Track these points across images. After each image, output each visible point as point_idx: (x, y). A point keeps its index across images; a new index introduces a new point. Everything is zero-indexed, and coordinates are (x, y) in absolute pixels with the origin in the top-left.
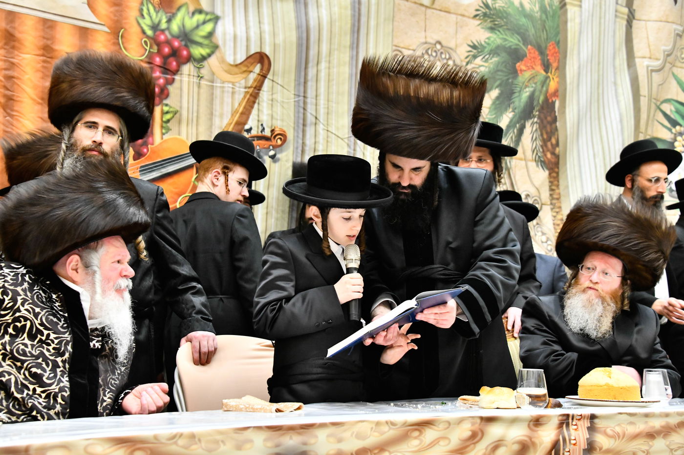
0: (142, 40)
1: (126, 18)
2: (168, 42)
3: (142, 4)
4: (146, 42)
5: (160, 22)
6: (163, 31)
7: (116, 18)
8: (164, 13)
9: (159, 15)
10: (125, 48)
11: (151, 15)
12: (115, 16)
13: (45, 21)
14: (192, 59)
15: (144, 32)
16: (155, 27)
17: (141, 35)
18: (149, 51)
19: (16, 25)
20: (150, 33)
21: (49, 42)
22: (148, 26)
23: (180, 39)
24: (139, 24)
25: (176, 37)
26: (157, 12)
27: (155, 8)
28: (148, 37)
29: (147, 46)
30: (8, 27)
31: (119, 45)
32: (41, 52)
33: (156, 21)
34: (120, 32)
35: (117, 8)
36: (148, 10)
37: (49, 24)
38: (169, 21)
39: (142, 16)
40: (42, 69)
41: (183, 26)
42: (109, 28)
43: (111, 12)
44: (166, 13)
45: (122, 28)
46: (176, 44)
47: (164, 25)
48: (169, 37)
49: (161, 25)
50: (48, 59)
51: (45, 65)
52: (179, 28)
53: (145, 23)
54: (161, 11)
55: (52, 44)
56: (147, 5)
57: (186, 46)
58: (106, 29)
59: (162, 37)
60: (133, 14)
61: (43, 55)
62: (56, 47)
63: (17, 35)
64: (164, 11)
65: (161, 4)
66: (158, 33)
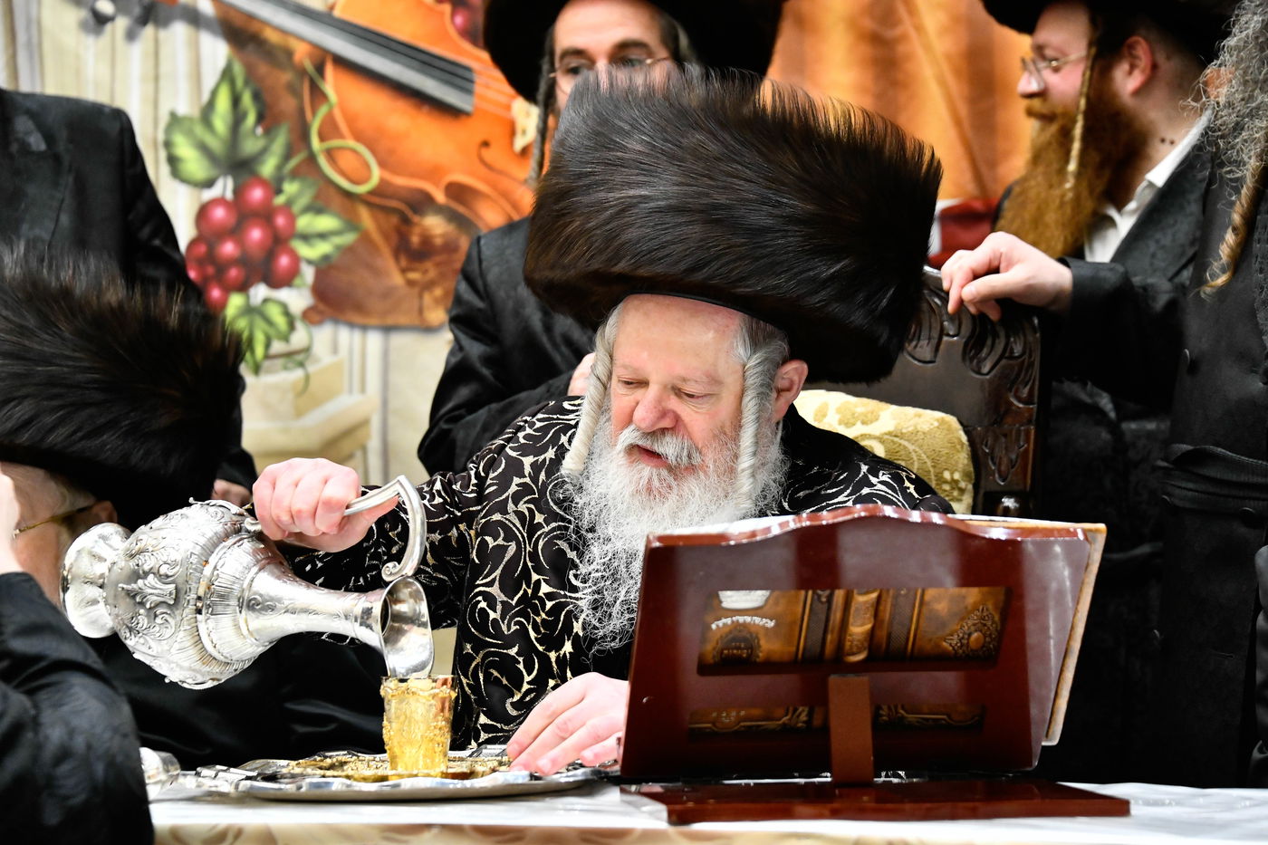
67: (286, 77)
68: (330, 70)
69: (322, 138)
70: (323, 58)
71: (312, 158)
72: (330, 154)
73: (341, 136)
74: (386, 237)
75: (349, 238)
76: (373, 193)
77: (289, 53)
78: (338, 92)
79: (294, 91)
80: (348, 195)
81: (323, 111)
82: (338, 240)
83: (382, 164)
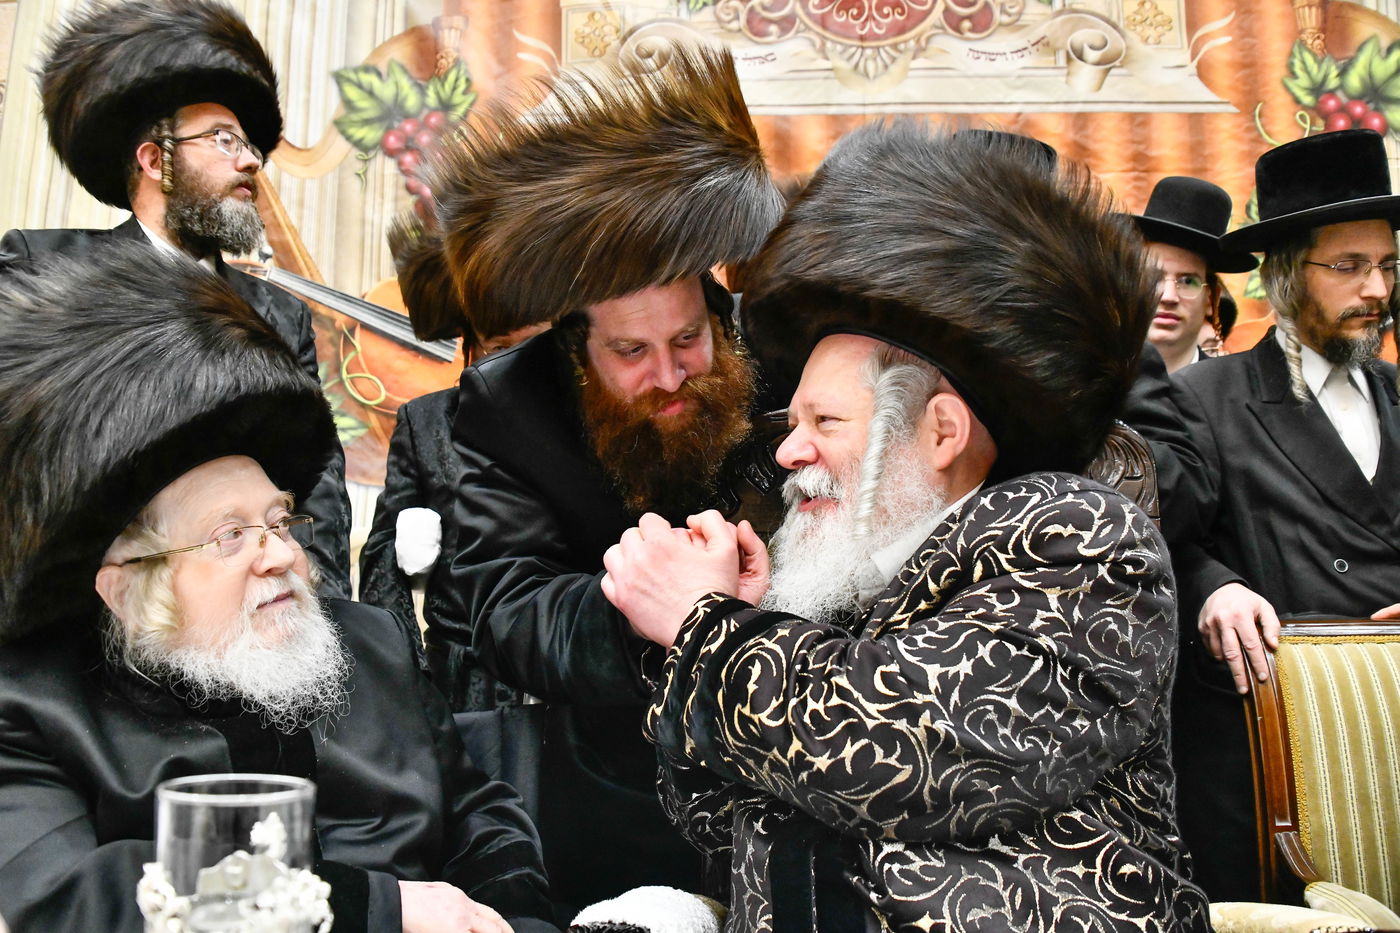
0: (1295, 114)
1: (1265, 84)
2: (1343, 110)
3: (1291, 55)
4: (1302, 117)
5: (1325, 78)
6: (1332, 93)
7: (1247, 88)
8: (1332, 62)
9: (1324, 66)
10: (1269, 134)
11: (1309, 69)
12: (1245, 84)
13: (1132, 117)
14: (1391, 130)
15: (1297, 101)
16: (1317, 89)
17: (1292, 107)
18: (1311, 131)
19: (1089, 131)
20: (1308, 100)
21: (1141, 148)
22: (1306, 89)
23: (1366, 99)
24: (1287, 89)
25: (1358, 98)
26: (1319, 63)
27: (1315, 56)
28: (1305, 108)
29: (1305, 122)
30: (1078, 138)
31: (1256, 128)
32: (1130, 166)
33: (1319, 77)
34: (1255, 109)
35: (1247, 71)
36: (1303, 62)
37: (1140, 119)
38: (1343, 73)
39: (1293, 75)
40: (1135, 192)
41: (1371, 75)
42: (1237, 105)
43: (1238, 80)
44: (1337, 60)
45: (1259, 102)
46: (1358, 110)
47: (1333, 83)
48: (1344, 99)
49: (1327, 83)
50: (1143, 175)
51: (1138, 184)
52: (1362, 80)
53: (1299, 86)
54: (1326, 59)
55: (1147, 149)
56: (1301, 53)
57: (1377, 110)
58: (1232, 109)
59: (1332, 103)
60: (1275, 73)
61: (1133, 170)
62: (1153, 153)
63: (1093, 146)
64: (1333, 57)
65: (1325, 47)
66: (1322, 98)
67: (329, 334)
68: (358, 331)
69: (348, 373)
70: (355, 325)
71: (341, 383)
72: (352, 380)
73: (363, 372)
74: (386, 432)
75: (362, 432)
76: (377, 405)
77: (333, 321)
78: (361, 345)
79: (332, 341)
80: (363, 405)
81: (351, 355)
82: (353, 433)
83: (388, 389)
